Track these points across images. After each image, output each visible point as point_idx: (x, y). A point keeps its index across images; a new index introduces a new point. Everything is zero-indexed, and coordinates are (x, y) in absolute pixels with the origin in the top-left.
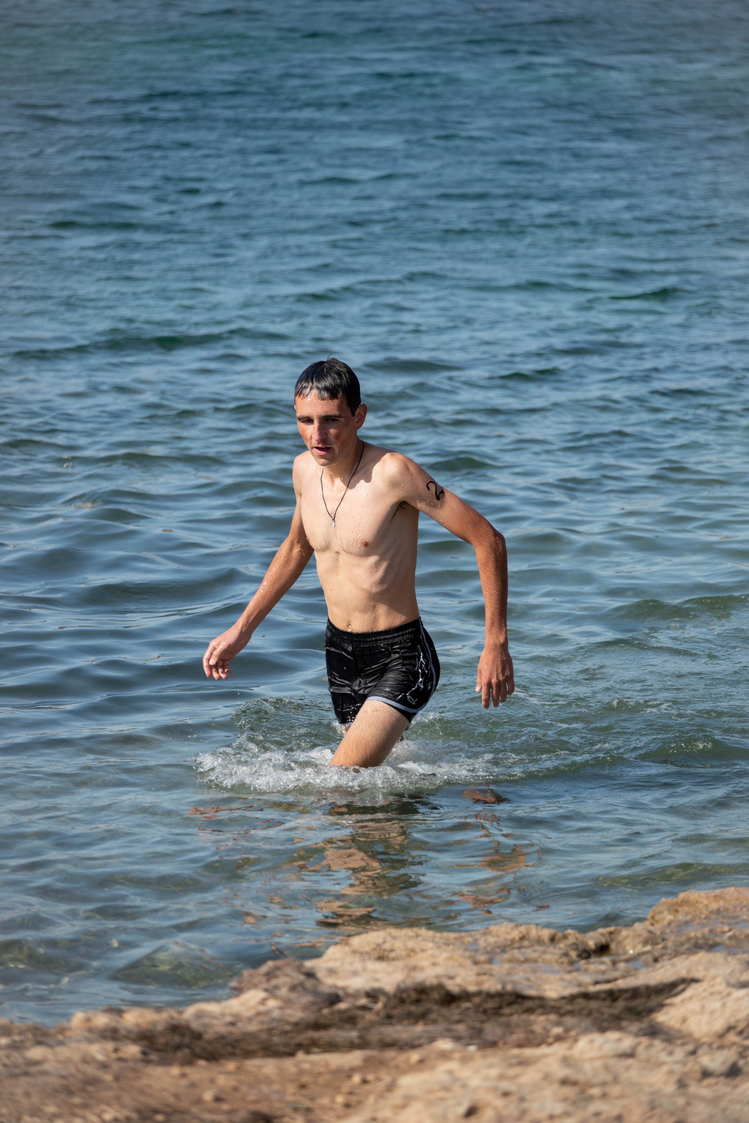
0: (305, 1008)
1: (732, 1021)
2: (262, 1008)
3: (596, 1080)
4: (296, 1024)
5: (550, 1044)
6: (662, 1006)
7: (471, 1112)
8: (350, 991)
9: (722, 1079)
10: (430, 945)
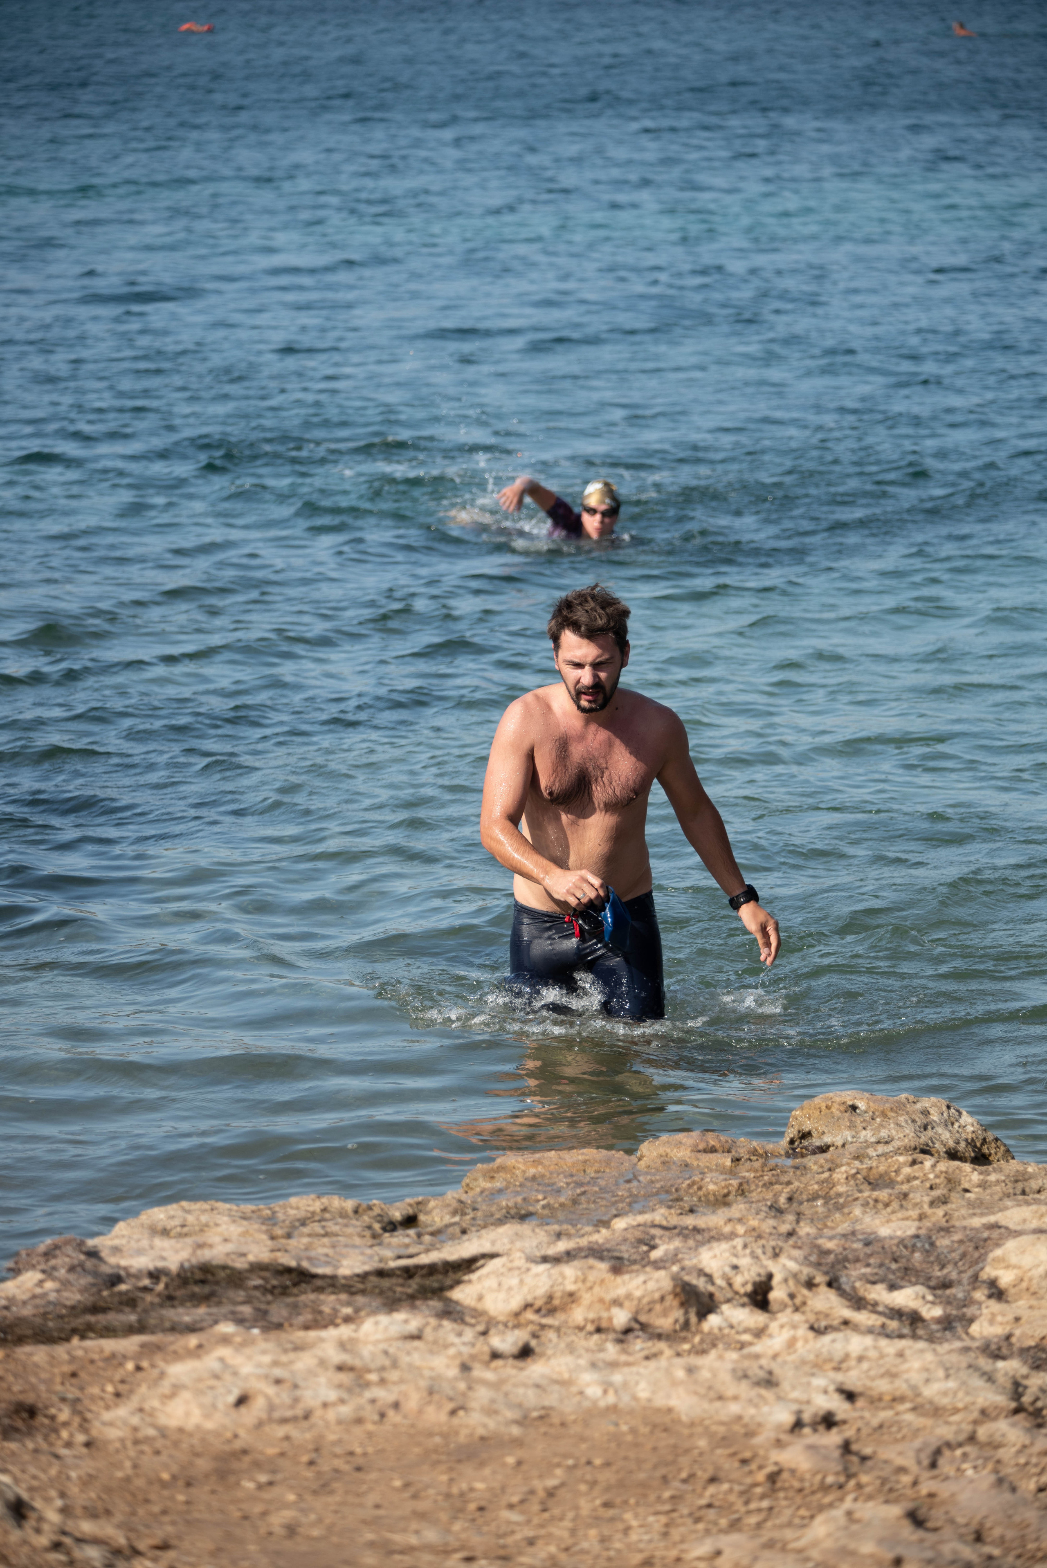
0: (81, 1291)
1: (529, 1299)
2: (38, 1291)
3: (372, 1366)
4: (73, 1308)
5: (337, 1325)
6: (458, 1282)
7: (242, 1401)
8: (133, 1271)
9: (511, 1361)
10: (226, 1219)
